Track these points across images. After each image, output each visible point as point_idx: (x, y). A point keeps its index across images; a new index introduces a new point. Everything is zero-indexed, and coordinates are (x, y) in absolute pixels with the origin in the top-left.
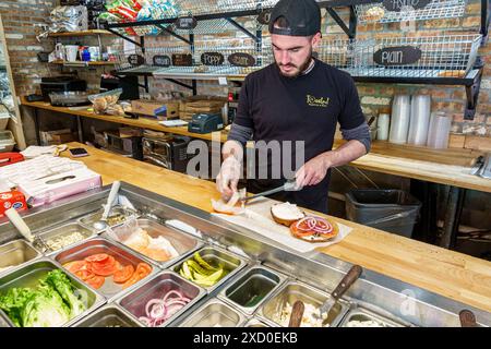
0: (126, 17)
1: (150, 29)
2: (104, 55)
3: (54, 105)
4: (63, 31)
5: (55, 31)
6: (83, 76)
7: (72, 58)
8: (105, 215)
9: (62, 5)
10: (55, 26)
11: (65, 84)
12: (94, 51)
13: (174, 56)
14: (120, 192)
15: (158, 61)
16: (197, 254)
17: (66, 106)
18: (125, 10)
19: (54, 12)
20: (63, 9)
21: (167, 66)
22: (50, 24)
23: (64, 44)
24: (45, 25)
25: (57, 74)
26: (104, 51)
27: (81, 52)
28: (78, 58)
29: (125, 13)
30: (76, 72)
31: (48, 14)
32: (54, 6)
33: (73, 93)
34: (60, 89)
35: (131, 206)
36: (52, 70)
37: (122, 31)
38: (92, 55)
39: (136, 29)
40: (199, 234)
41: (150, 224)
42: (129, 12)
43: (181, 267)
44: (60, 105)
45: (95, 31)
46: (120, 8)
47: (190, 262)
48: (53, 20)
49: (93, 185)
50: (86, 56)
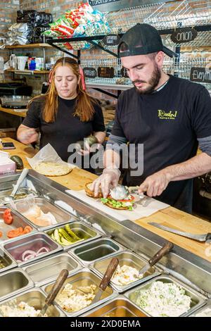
0: (64, 33)
1: (84, 44)
2: (47, 65)
3: (4, 107)
4: (16, 44)
5: (11, 44)
6: (30, 82)
7: (22, 68)
8: (14, 192)
9: (18, 22)
10: (11, 39)
11: (15, 89)
12: (39, 62)
13: (99, 69)
14: (27, 176)
15: (87, 72)
16: (67, 226)
17: (13, 108)
18: (64, 27)
19: (11, 29)
20: (18, 26)
21: (94, 77)
22: (8, 38)
23: (17, 55)
24: (4, 39)
25: (10, 80)
26: (47, 61)
27: (29, 62)
28: (26, 67)
29: (64, 30)
30: (24, 79)
31: (7, 29)
32: (12, 23)
33: (20, 97)
34: (10, 94)
35: (34, 189)
36: (6, 77)
37: (62, 45)
38: (37, 65)
39: (72, 44)
40: (75, 213)
41: (44, 202)
42: (67, 29)
43: (53, 232)
44: (8, 107)
45: (40, 45)
46: (60, 26)
47: (60, 230)
48: (10, 35)
49: (9, 170)
50: (33, 66)
